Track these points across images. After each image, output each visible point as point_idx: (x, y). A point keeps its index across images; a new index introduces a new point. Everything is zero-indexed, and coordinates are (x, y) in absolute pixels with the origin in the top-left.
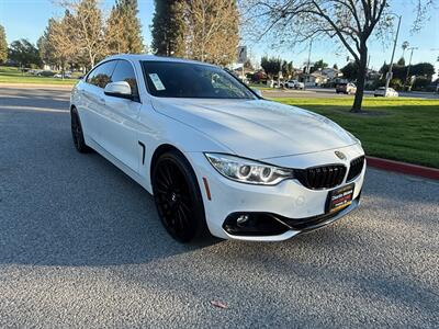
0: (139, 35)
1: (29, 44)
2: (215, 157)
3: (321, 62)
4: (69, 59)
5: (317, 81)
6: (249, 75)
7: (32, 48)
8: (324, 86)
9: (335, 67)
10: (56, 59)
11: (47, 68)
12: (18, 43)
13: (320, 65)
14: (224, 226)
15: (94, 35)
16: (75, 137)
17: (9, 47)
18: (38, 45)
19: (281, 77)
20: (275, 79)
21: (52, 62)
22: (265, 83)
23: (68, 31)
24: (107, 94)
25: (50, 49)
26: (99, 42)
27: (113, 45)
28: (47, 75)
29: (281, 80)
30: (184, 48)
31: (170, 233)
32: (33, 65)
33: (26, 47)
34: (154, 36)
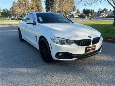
0: (41, 5)
1: (7, 10)
2: (53, 38)
3: (105, 9)
4: (19, 14)
5: (104, 16)
6: (78, 15)
7: (8, 11)
8: (106, 17)
9: (111, 10)
10: (15, 14)
11: (13, 17)
12: (4, 10)
13: (105, 10)
14: (55, 56)
15: (27, 6)
16: (20, 37)
17: (1, 11)
18: (10, 10)
19: (90, 15)
20: (88, 16)
21: (14, 15)
22: (84, 18)
23: (19, 5)
24: (27, 23)
25: (13, 11)
26: (28, 8)
27: (33, 9)
28: (12, 19)
29: (90, 16)
30: (56, 8)
31: (43, 60)
32: (8, 17)
33: (6, 11)
34: (46, 4)
